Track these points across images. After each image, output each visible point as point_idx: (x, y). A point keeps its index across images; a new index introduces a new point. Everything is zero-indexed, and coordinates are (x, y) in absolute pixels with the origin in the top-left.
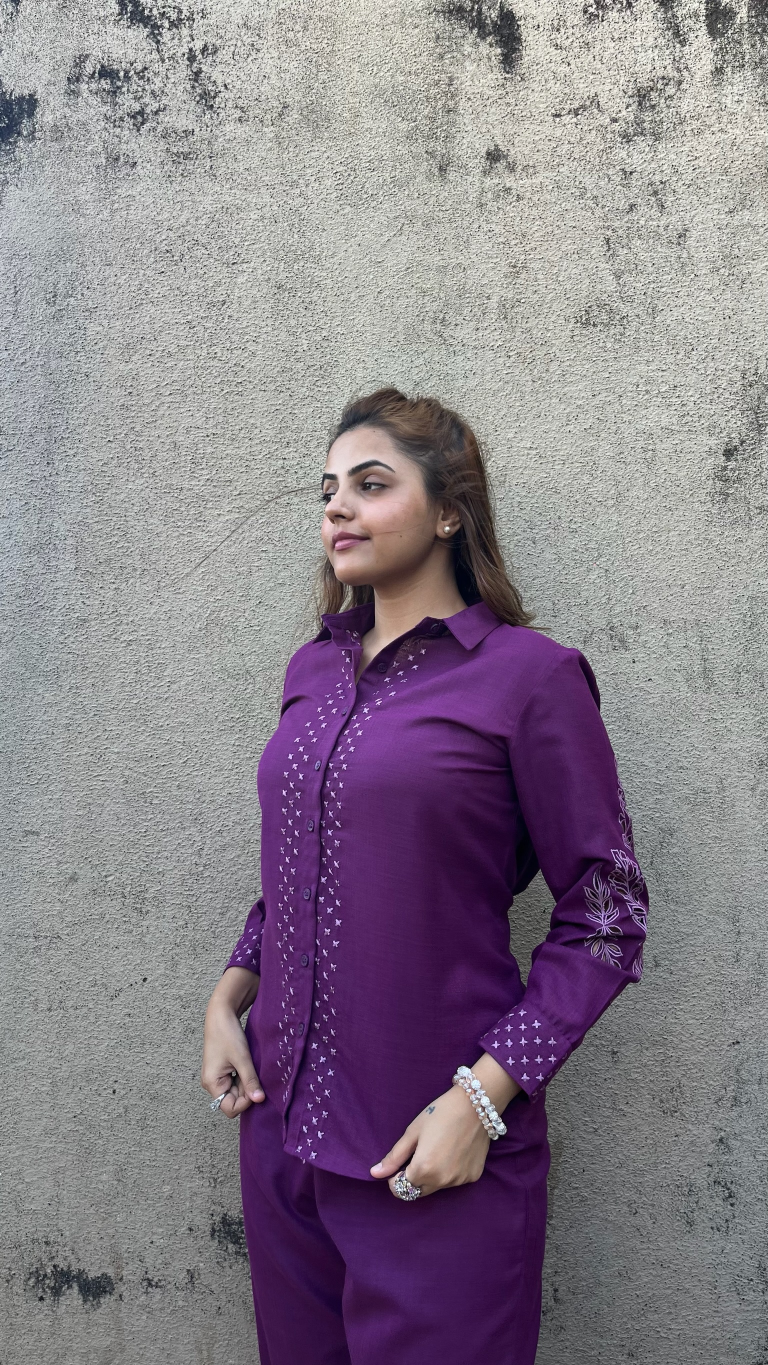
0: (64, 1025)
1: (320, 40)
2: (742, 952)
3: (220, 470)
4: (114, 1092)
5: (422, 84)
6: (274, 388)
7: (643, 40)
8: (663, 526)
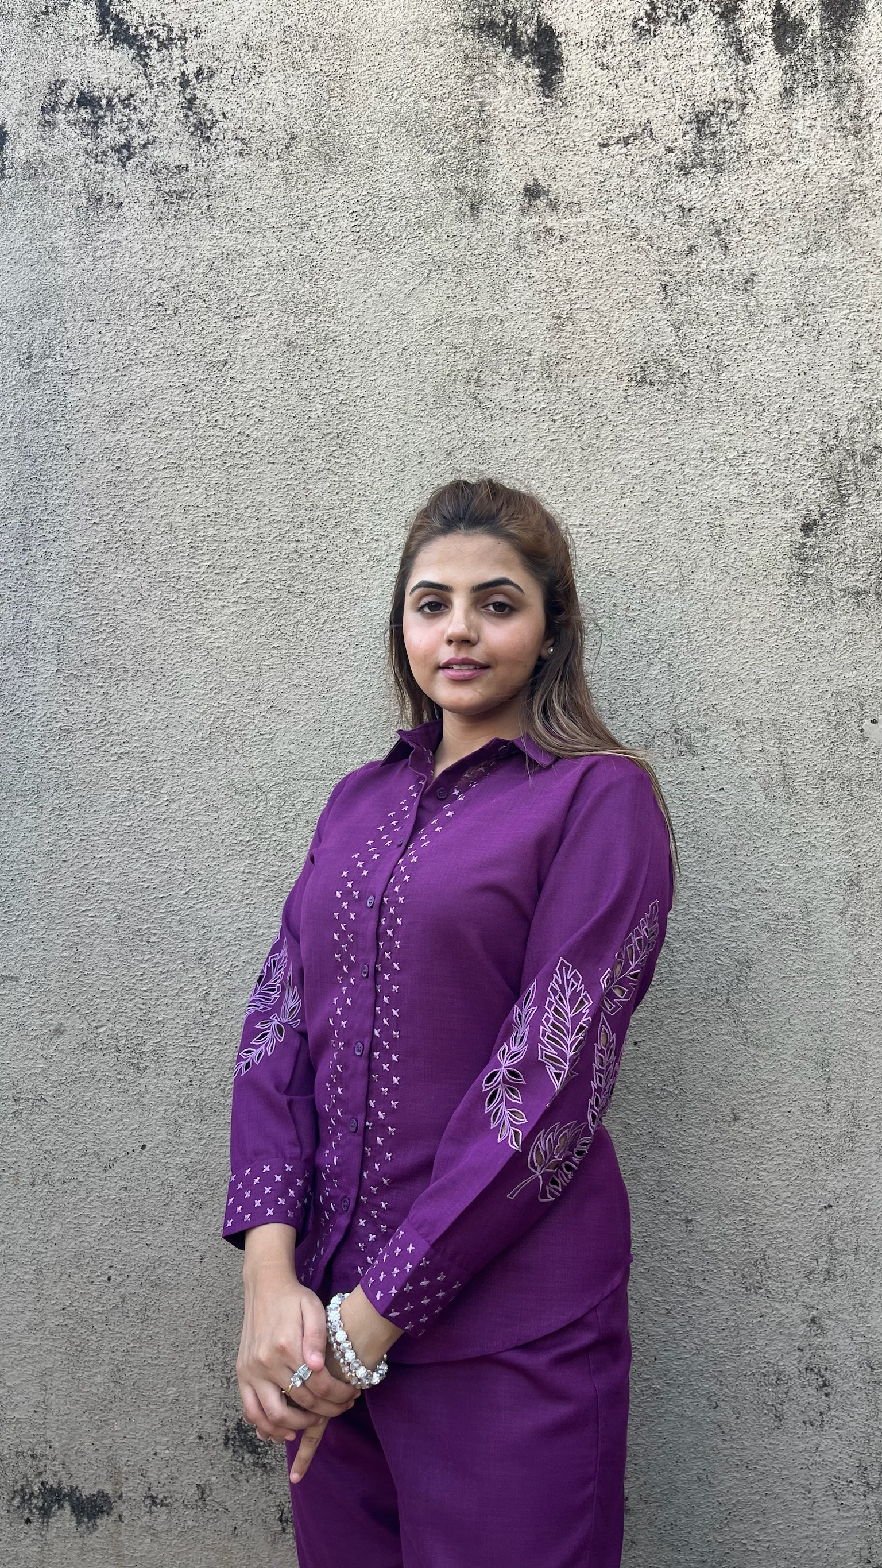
0: (49, 1202)
1: (331, 62)
2: (834, 1101)
3: (223, 554)
4: (109, 1279)
5: (450, 111)
6: (284, 460)
7: (701, 58)
8: (733, 612)
